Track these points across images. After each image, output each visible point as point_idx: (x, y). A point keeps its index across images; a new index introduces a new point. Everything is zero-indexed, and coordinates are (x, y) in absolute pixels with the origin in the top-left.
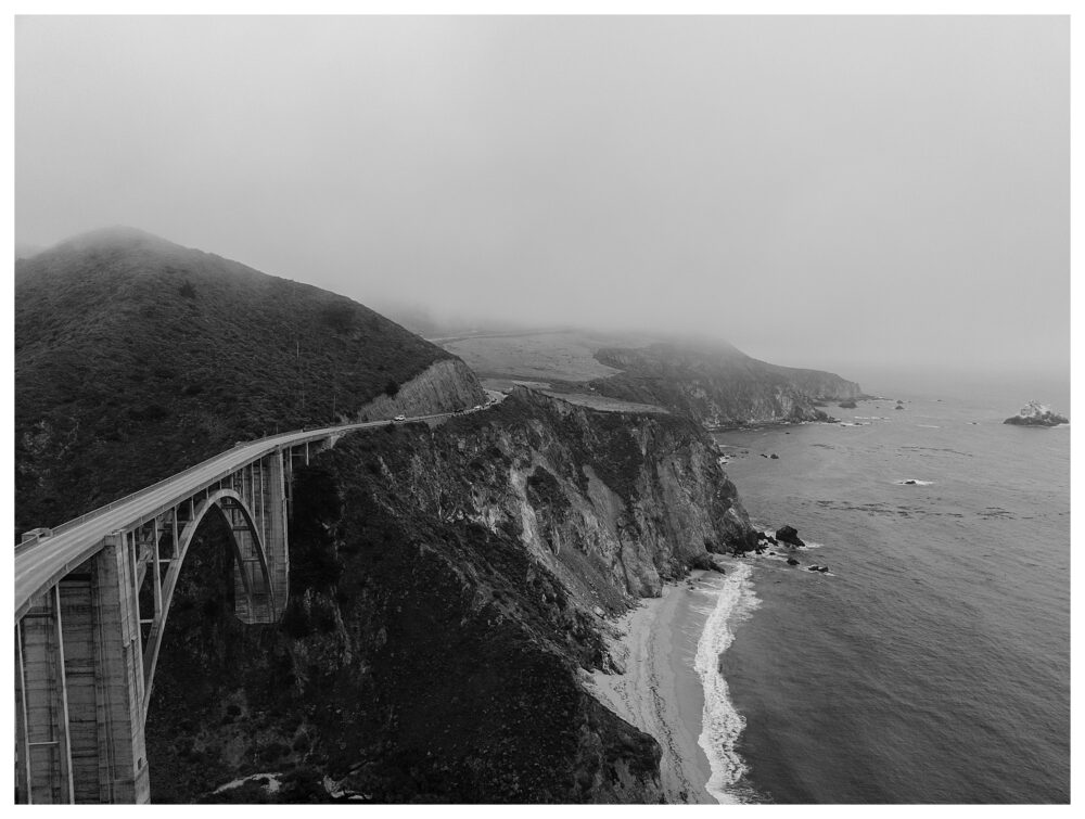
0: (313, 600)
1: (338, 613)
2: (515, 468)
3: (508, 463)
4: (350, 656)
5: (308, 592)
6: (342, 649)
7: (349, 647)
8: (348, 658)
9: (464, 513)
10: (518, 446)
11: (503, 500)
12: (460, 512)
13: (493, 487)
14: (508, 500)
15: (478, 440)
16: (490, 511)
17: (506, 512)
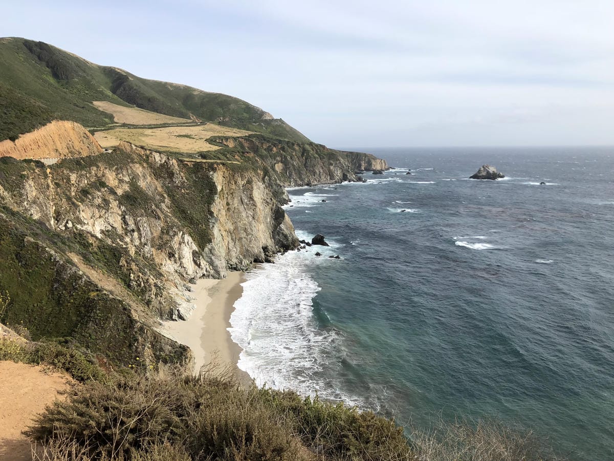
3: (112, 192)
9: (73, 223)
10: (121, 181)
11: (107, 216)
12: (70, 222)
13: (99, 207)
14: (111, 216)
15: (88, 175)
16: (96, 223)
17: (109, 224)
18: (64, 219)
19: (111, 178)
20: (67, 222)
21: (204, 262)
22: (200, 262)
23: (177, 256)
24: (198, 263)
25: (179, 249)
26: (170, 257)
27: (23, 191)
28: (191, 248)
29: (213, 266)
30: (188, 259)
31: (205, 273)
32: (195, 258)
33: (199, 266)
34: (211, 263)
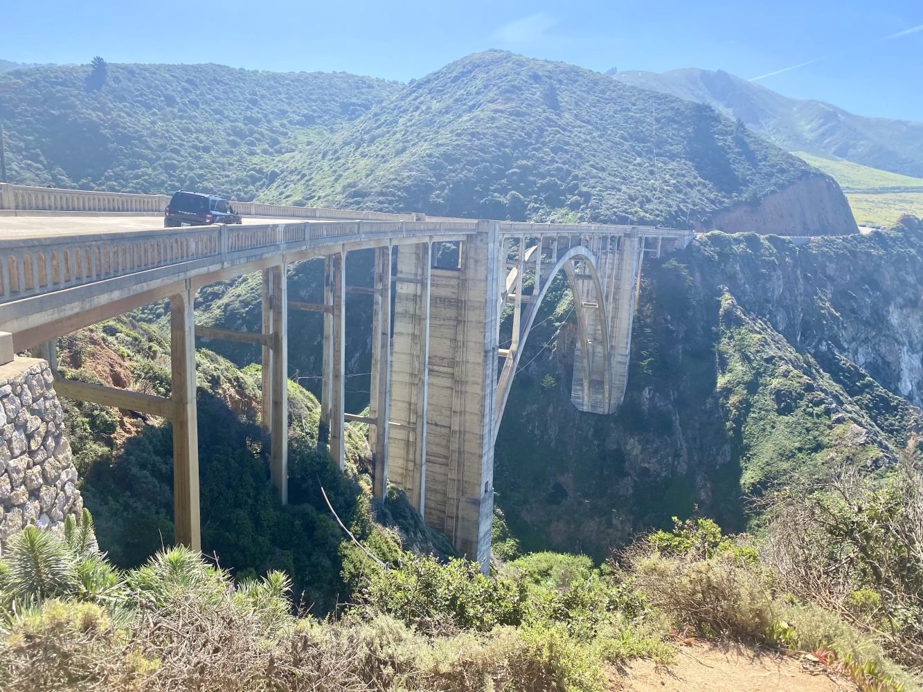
0: (651, 399)
1: (676, 419)
2: (896, 306)
3: (887, 299)
4: (685, 467)
5: (647, 389)
6: (677, 456)
7: (685, 457)
8: (683, 468)
9: (828, 345)
10: (904, 283)
11: (877, 340)
12: (824, 343)
13: (867, 323)
14: (884, 341)
15: (852, 268)
16: (860, 350)
17: (879, 355)
18: (814, 337)
19: (888, 277)
20: (820, 342)
27: (768, 285)
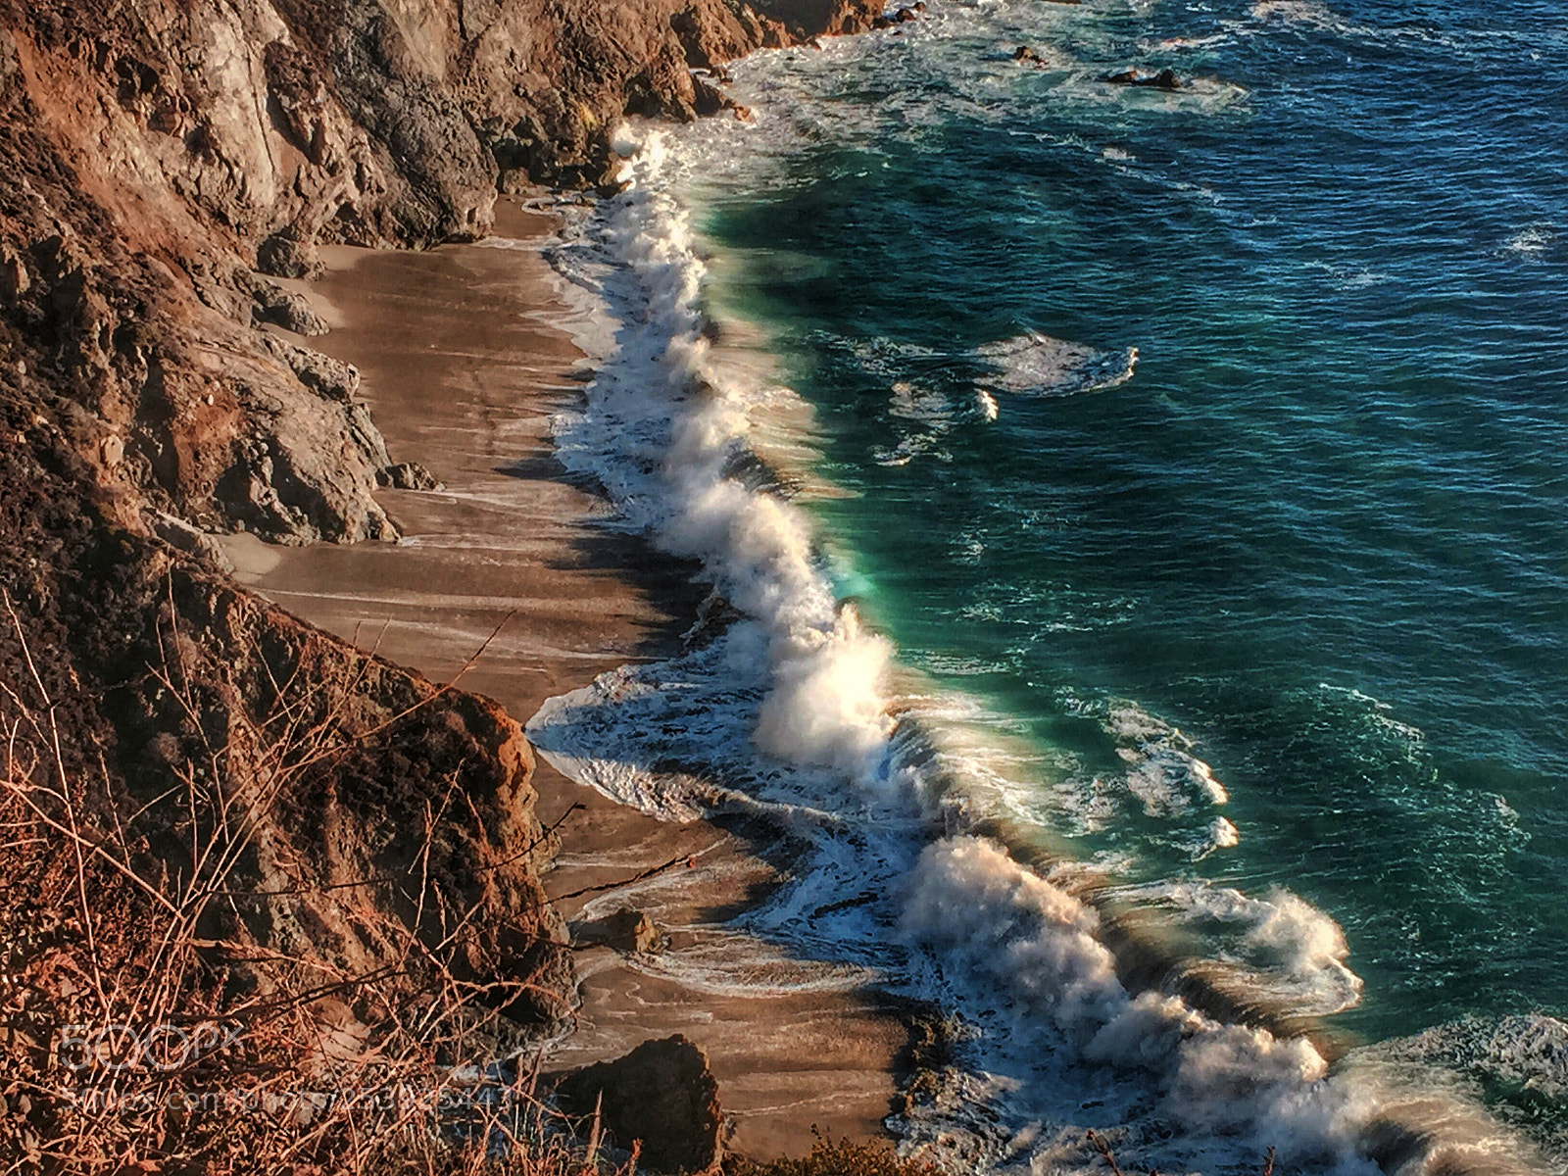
21: (345, 124)
22: (319, 127)
23: (172, 83)
24: (310, 128)
25: (183, 36)
26: (126, 96)
28: (252, 32)
29: (396, 148)
30: (243, 108)
31: (354, 194)
32: (286, 101)
33: (313, 150)
34: (387, 132)
